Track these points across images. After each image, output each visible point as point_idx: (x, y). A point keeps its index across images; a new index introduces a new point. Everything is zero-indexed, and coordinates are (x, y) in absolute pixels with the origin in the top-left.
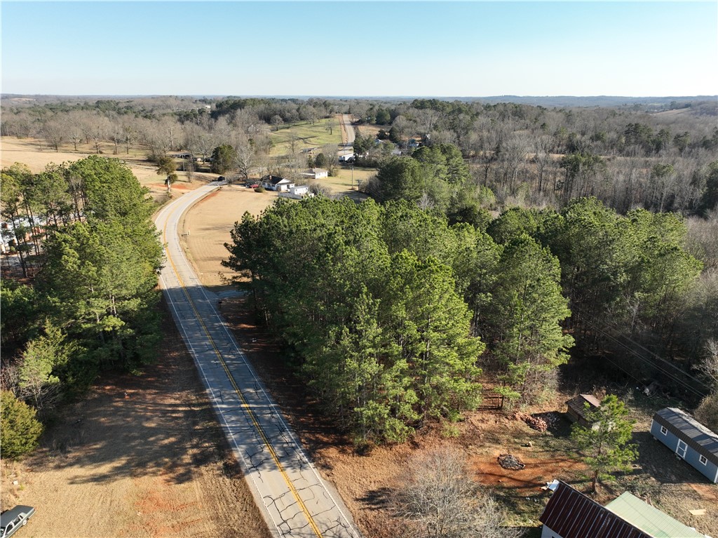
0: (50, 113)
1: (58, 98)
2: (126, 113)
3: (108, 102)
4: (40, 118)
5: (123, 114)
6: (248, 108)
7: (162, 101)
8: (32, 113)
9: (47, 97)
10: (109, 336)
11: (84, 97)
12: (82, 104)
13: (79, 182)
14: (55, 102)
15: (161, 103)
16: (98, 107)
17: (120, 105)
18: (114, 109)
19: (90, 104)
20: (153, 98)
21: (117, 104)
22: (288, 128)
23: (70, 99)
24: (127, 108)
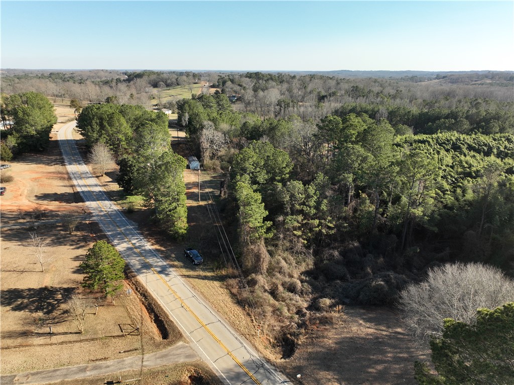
0: (17, 80)
1: (23, 71)
2: (68, 81)
3: (58, 73)
4: (10, 84)
5: (66, 82)
6: (145, 78)
7: (95, 73)
8: (5, 80)
9: (15, 70)
10: (32, 136)
11: (42, 71)
12: (40, 75)
13: (26, 99)
14: (21, 74)
15: (94, 75)
16: (50, 77)
17: (66, 76)
18: (61, 78)
19: (46, 75)
20: (90, 71)
21: (64, 75)
22: (169, 90)
23: (31, 72)
24: (70, 78)
